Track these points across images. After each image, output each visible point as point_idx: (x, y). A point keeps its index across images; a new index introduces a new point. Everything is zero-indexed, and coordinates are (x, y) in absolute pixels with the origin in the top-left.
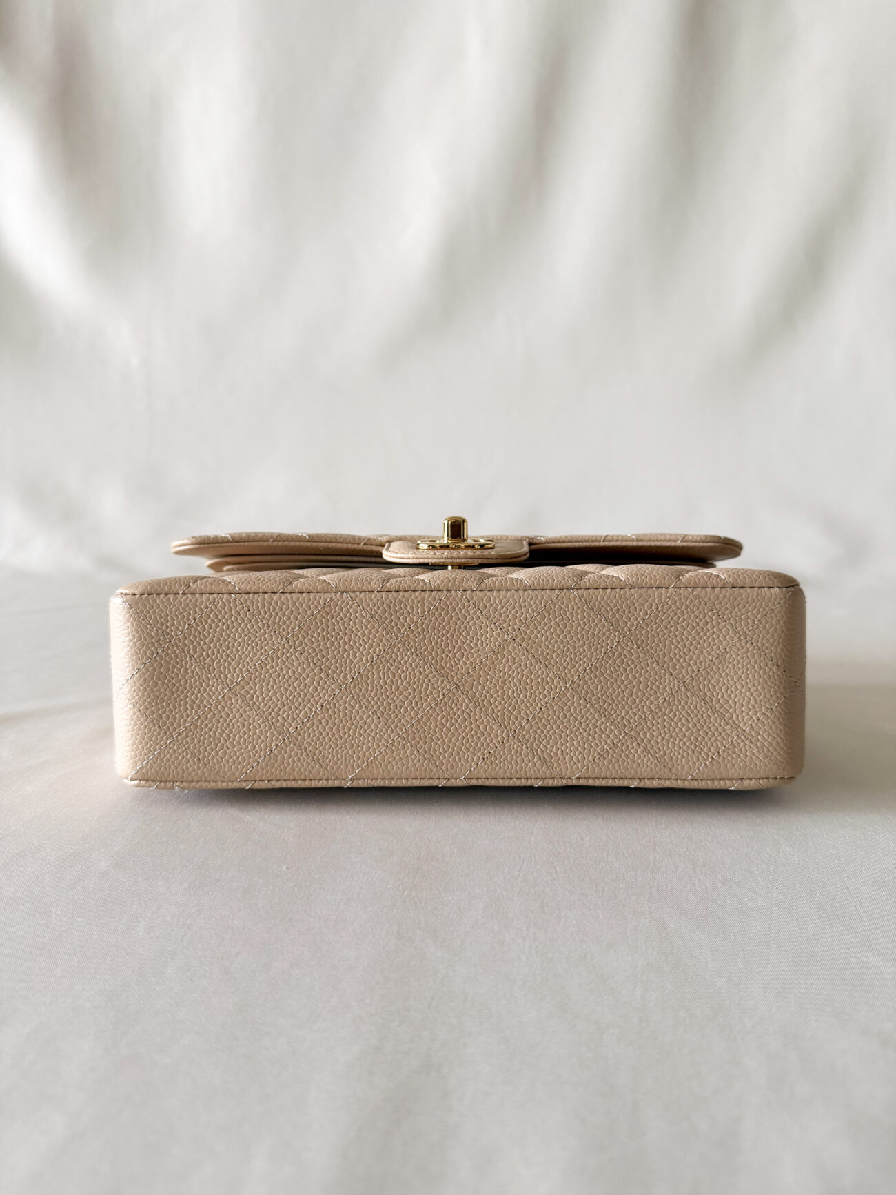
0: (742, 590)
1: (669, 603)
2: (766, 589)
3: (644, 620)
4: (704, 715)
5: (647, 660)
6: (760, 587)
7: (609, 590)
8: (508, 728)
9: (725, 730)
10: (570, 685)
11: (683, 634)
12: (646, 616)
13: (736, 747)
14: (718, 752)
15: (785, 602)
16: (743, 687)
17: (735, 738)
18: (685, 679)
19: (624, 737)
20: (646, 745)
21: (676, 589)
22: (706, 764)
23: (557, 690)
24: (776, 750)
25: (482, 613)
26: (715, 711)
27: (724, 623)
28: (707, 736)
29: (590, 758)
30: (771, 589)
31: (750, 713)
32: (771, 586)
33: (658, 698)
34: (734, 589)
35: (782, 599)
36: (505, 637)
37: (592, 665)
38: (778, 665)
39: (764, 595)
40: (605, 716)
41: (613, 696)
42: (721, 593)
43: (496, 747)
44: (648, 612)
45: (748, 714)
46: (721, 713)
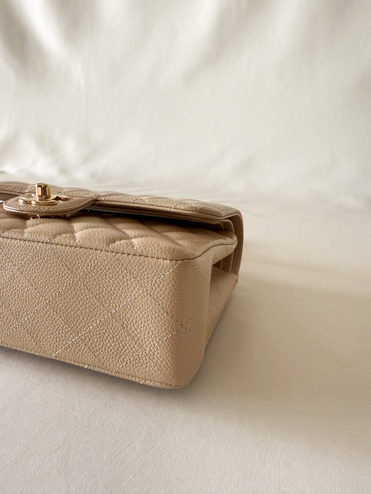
0: (146, 259)
1: (101, 260)
2: (162, 260)
3: (87, 269)
4: (123, 335)
5: (90, 295)
6: (158, 258)
7: (68, 247)
8: (18, 320)
9: (135, 347)
10: (48, 302)
11: (110, 282)
12: (88, 267)
13: (141, 359)
14: (130, 360)
15: (173, 271)
16: (145, 322)
17: (141, 354)
18: (111, 311)
19: (77, 338)
20: (90, 346)
21: (106, 252)
22: (123, 366)
23: (42, 304)
24: (165, 367)
25: (2, 251)
26: (129, 335)
27: (134, 279)
28: (124, 348)
29: (60, 347)
30: (165, 261)
31: (149, 340)
32: (165, 258)
33: (97, 319)
34: (141, 257)
35: (171, 269)
36: (15, 267)
37: (59, 292)
38: (167, 313)
39: (159, 264)
40: (67, 324)
41: (71, 313)
42: (132, 259)
43: (13, 330)
44: (89, 264)
45: (148, 341)
46: (132, 336)
